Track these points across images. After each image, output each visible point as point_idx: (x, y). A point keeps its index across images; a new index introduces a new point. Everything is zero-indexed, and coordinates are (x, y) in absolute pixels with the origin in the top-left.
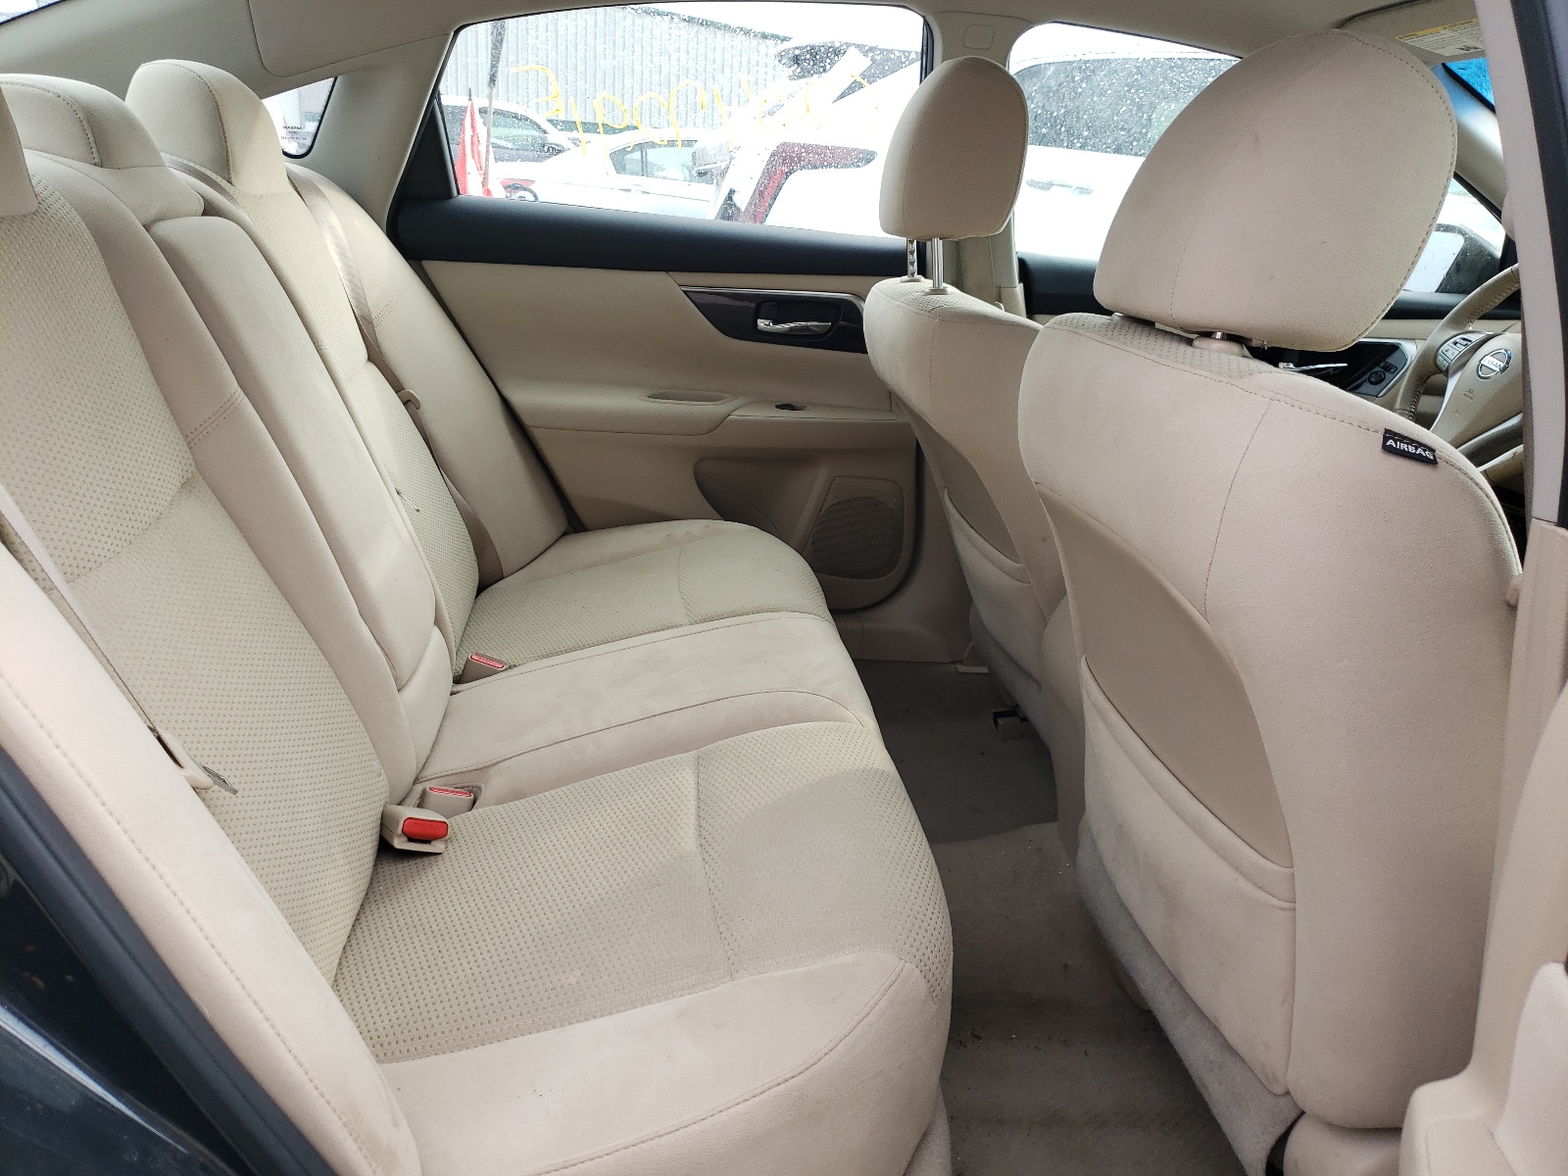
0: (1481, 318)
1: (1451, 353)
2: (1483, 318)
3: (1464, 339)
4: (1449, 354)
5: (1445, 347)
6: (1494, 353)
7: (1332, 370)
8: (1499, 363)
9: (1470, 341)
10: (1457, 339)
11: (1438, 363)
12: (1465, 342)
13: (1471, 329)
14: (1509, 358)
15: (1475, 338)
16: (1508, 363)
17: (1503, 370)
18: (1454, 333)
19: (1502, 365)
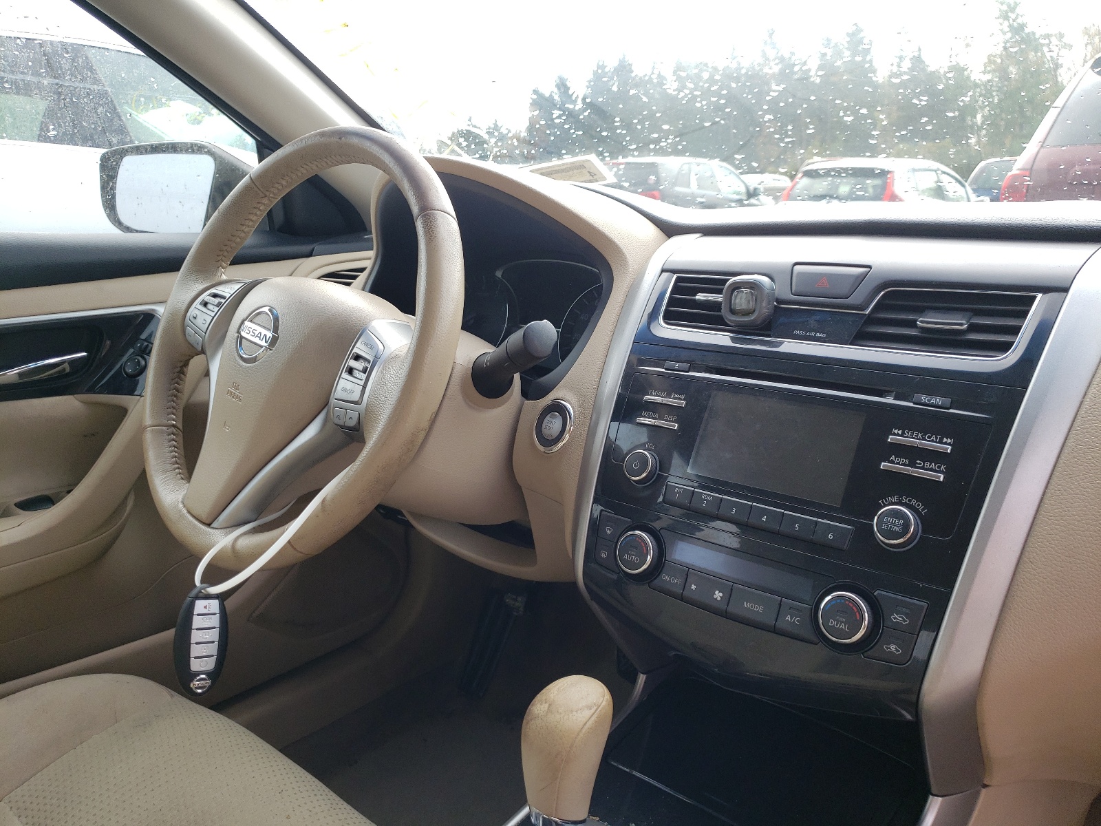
0: (233, 263)
1: (203, 318)
2: (237, 261)
3: (215, 296)
4: (199, 322)
5: (192, 311)
6: (253, 316)
7: (67, 366)
8: (264, 332)
9: (224, 298)
10: (205, 296)
11: (191, 340)
12: (217, 301)
13: (224, 277)
14: (276, 320)
15: (228, 291)
16: (276, 329)
17: (274, 341)
18: (201, 287)
19: (269, 334)
